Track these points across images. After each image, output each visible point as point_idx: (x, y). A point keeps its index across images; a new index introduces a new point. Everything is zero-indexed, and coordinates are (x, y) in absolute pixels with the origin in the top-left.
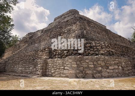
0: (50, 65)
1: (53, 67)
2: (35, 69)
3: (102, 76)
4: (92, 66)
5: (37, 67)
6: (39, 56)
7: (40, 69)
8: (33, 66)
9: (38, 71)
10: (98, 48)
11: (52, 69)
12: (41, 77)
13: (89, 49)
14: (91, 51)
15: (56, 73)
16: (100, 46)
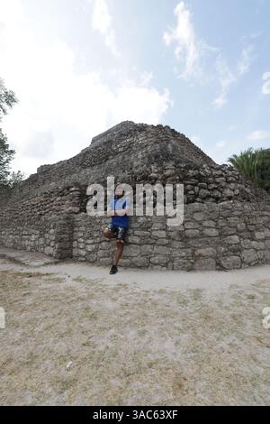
0: (83, 228)
1: (91, 236)
2: (41, 241)
3: (242, 262)
4: (214, 232)
5: (47, 236)
6: (54, 207)
7: (56, 241)
8: (38, 232)
9: (49, 245)
10: (218, 180)
11: (89, 242)
12: (56, 263)
13: (196, 185)
14: (201, 187)
15: (100, 253)
16: (221, 176)
